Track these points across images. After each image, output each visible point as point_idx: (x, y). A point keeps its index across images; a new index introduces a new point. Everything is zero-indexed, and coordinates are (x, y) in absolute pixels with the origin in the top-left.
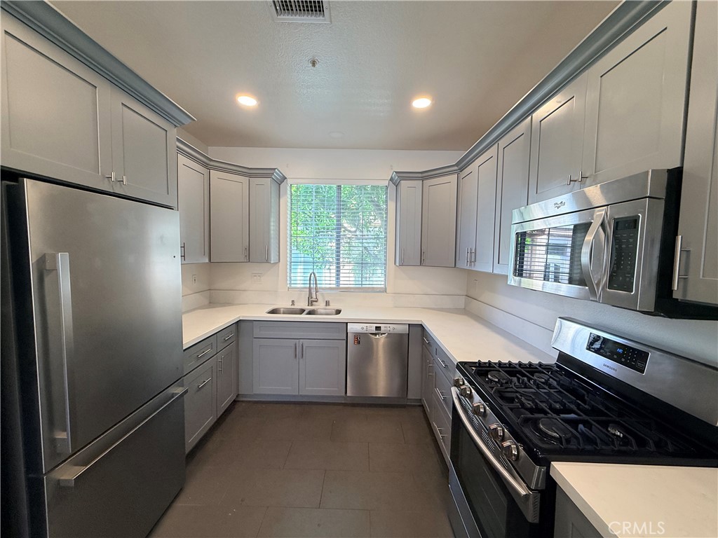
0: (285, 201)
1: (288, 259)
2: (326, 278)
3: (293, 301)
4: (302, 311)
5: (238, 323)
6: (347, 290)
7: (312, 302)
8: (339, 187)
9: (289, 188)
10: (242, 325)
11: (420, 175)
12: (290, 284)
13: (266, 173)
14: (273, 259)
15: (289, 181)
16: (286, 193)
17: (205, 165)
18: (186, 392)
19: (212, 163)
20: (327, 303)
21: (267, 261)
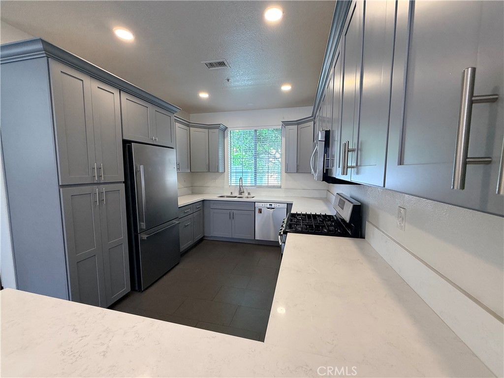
0: (228, 140)
1: (229, 171)
2: (248, 181)
3: (231, 193)
4: (236, 197)
5: (203, 201)
6: (260, 187)
7: (241, 193)
8: (256, 131)
9: (229, 133)
10: (205, 202)
11: (296, 122)
12: (231, 184)
13: (217, 127)
14: (221, 170)
15: (229, 129)
16: (228, 136)
17: (188, 126)
18: (179, 223)
19: (191, 124)
20: (249, 194)
21: (218, 171)
